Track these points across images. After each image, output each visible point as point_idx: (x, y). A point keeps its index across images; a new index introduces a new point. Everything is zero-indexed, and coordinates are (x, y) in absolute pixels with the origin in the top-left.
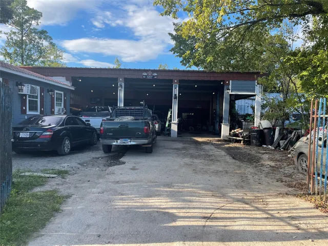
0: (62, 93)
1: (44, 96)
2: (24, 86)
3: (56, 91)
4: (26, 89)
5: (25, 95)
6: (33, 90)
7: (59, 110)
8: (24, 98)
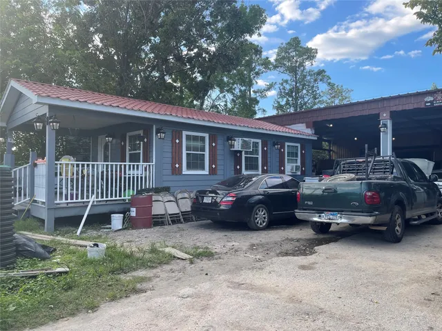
0: (299, 145)
1: (269, 151)
2: (235, 140)
3: (287, 144)
4: (238, 144)
5: (240, 152)
6: (245, 144)
7: (292, 169)
8: (238, 155)
